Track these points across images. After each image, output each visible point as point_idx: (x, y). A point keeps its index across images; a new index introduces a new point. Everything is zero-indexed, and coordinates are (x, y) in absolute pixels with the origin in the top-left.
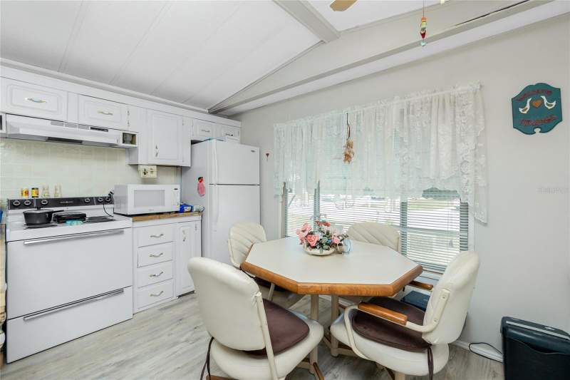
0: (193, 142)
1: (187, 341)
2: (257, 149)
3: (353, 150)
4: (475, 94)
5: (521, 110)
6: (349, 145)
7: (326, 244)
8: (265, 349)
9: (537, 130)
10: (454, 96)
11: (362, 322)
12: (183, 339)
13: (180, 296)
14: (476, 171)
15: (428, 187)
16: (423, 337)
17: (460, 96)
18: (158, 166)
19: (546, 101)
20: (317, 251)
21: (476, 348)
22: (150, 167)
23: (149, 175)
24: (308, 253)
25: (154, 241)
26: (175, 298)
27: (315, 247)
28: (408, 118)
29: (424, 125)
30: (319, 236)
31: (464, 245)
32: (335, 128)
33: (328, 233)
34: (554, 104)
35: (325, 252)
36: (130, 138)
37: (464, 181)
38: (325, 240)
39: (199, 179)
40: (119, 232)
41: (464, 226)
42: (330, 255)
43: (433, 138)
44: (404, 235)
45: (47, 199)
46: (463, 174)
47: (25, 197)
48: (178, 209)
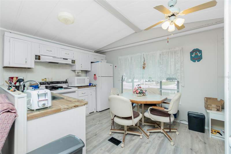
0: (92, 63)
1: (98, 124)
2: (112, 65)
3: (146, 65)
4: (181, 50)
5: (192, 55)
6: (144, 64)
7: (142, 93)
8: (131, 117)
9: (196, 61)
10: (175, 51)
11: (153, 111)
12: (97, 123)
13: (90, 113)
14: (181, 72)
15: (168, 77)
16: (168, 112)
17: (177, 51)
18: (81, 71)
19: (198, 54)
20: (139, 95)
21: (181, 122)
22: (79, 71)
23: (79, 74)
24: (136, 96)
25: (83, 95)
26: (89, 114)
27: (138, 94)
28: (162, 57)
29: (167, 59)
30: (139, 91)
31: (178, 92)
32: (139, 59)
33: (141, 90)
34: (200, 54)
35: (141, 95)
36: (73, 62)
37: (178, 75)
38: (141, 92)
39: (94, 75)
40: (74, 92)
41: (178, 88)
42: (142, 96)
43: (169, 63)
44: (161, 91)
45: (50, 82)
46: (177, 73)
47: (43, 81)
48: (89, 85)
